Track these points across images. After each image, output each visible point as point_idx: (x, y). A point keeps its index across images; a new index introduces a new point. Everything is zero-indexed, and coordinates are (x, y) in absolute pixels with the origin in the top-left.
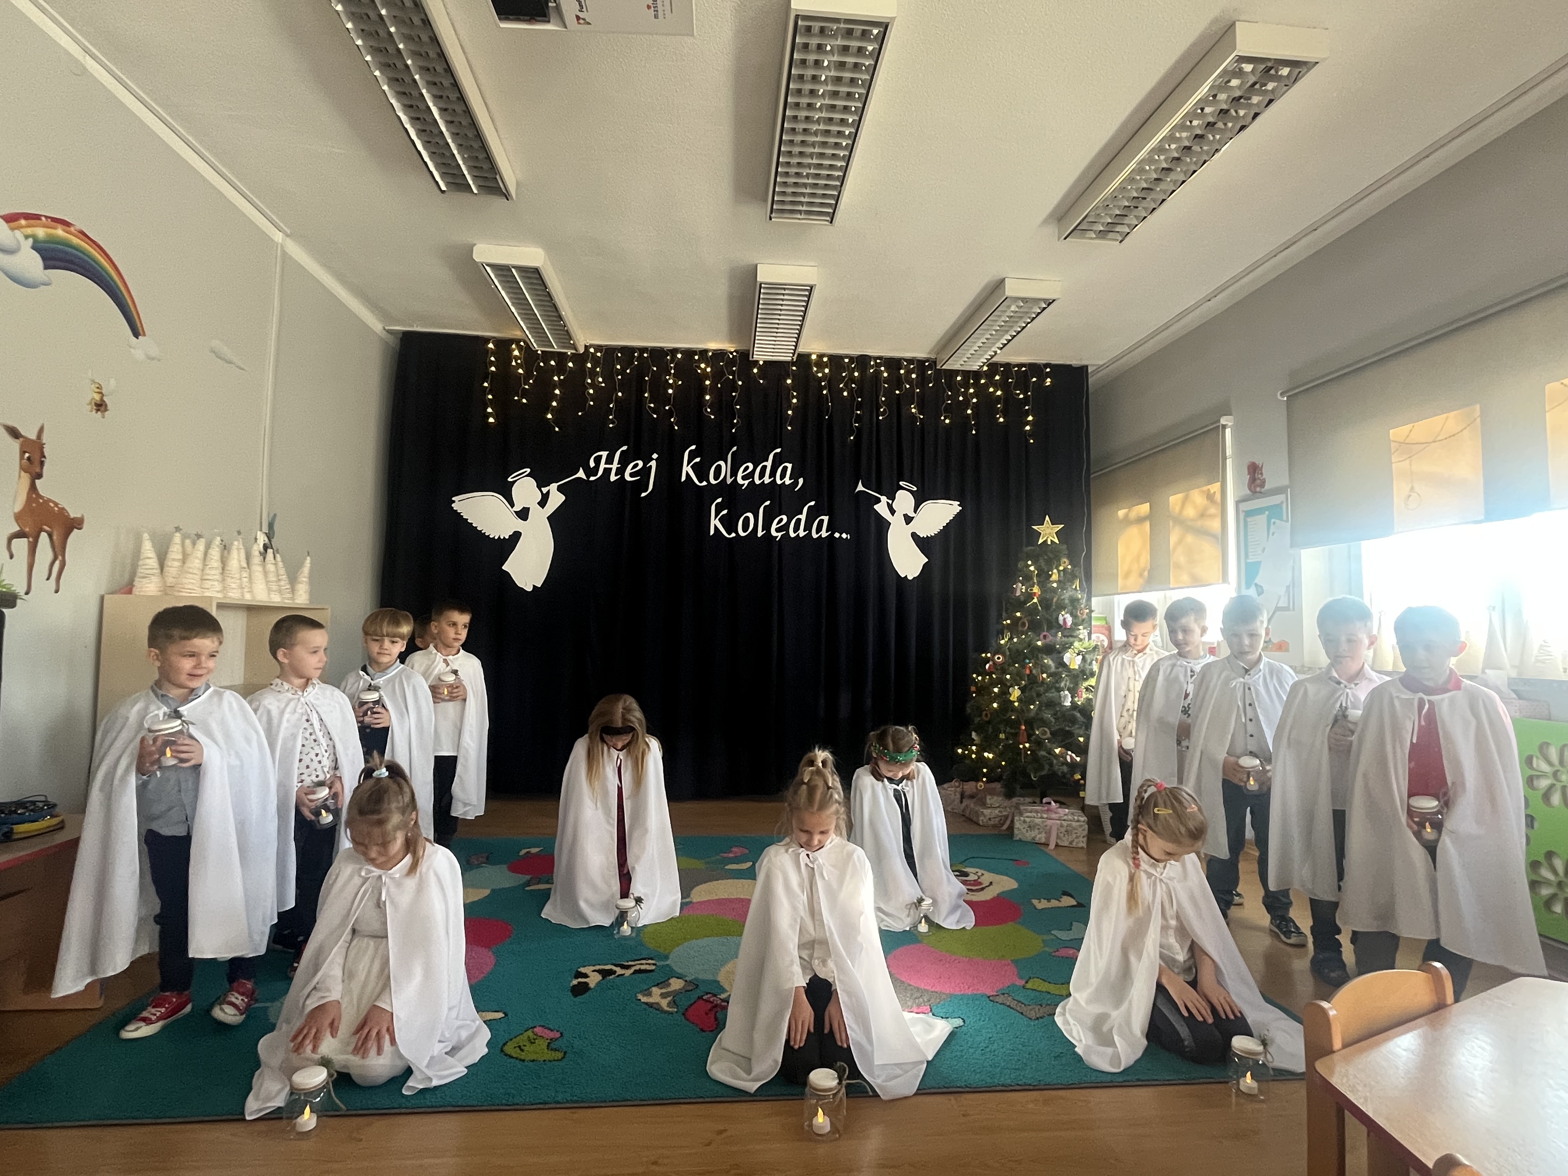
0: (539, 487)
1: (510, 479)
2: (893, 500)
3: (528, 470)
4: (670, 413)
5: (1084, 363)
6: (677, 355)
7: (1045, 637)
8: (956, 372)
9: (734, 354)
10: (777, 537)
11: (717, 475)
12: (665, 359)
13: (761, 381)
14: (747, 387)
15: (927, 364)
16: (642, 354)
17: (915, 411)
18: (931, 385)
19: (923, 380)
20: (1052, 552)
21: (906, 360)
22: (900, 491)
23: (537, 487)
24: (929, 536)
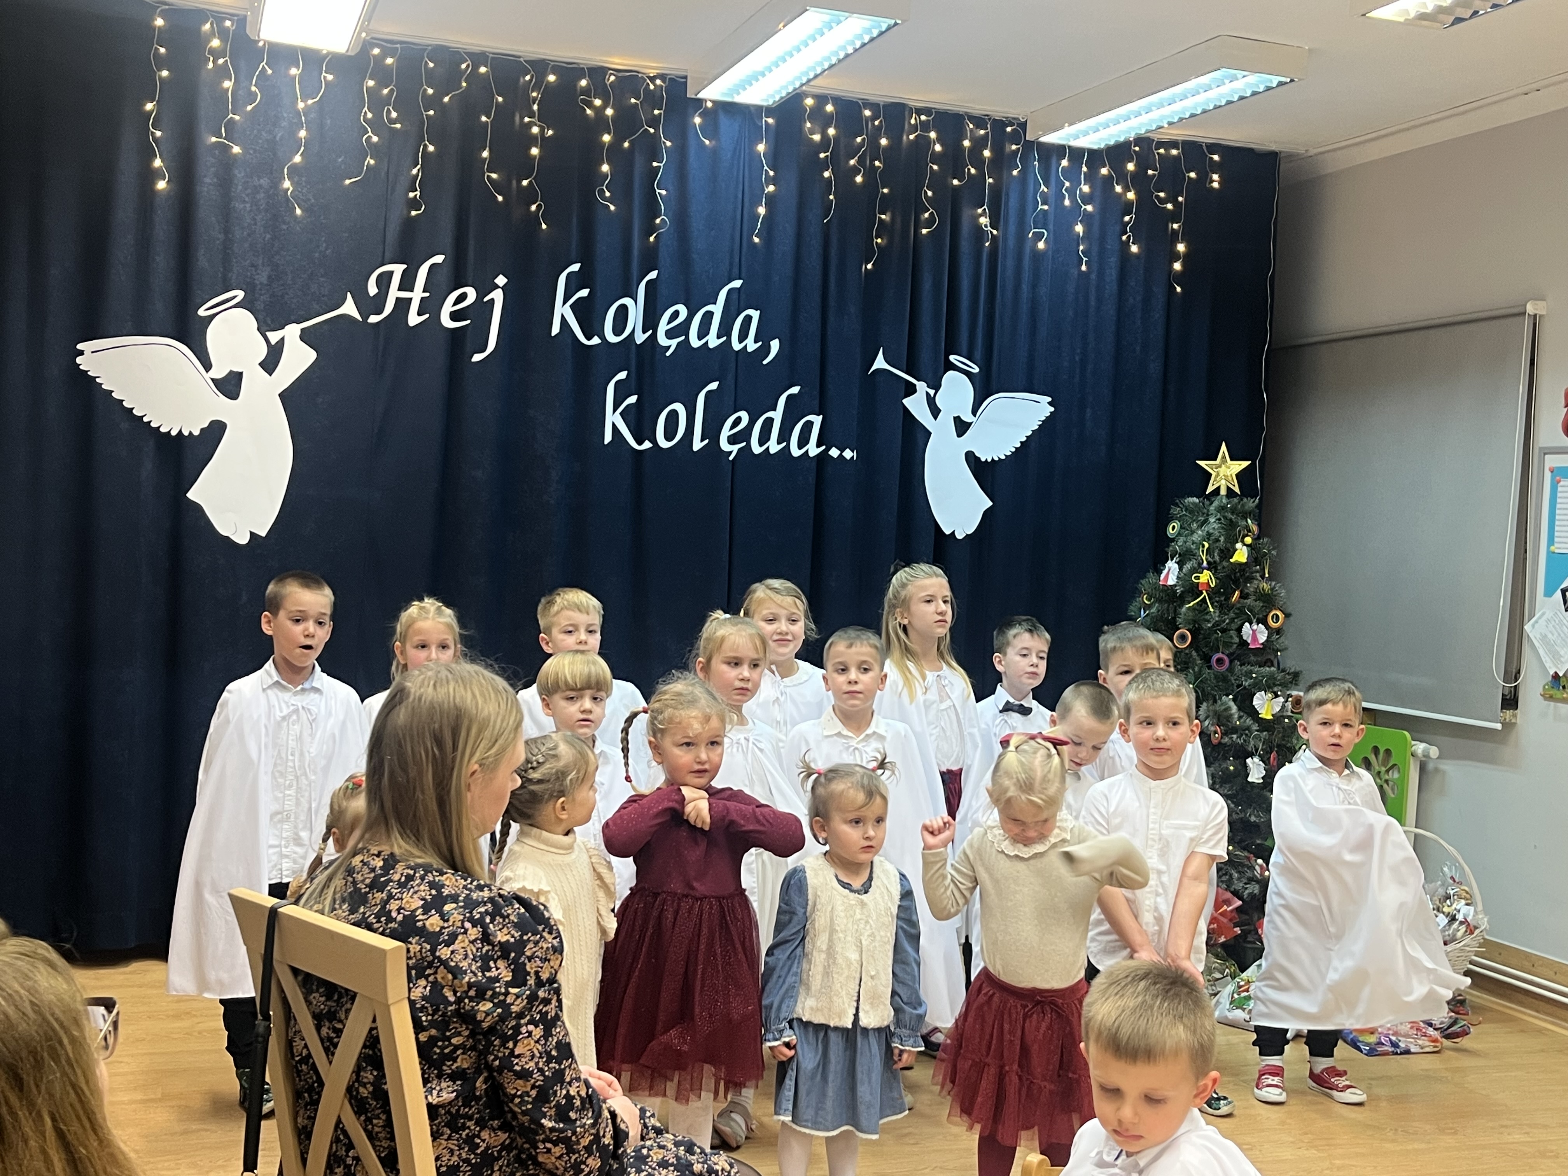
0: (262, 331)
1: (202, 312)
2: (937, 387)
3: (240, 294)
4: (529, 196)
5: (1273, 147)
6: (545, 75)
7: (1220, 661)
8: (1060, 150)
9: (658, 82)
10: (731, 452)
11: (620, 325)
12: (522, 80)
13: (707, 142)
14: (681, 152)
15: (1009, 129)
16: (476, 67)
17: (984, 221)
18: (1015, 173)
19: (1001, 162)
20: (1233, 511)
21: (972, 118)
22: (951, 374)
23: (258, 329)
24: (996, 459)
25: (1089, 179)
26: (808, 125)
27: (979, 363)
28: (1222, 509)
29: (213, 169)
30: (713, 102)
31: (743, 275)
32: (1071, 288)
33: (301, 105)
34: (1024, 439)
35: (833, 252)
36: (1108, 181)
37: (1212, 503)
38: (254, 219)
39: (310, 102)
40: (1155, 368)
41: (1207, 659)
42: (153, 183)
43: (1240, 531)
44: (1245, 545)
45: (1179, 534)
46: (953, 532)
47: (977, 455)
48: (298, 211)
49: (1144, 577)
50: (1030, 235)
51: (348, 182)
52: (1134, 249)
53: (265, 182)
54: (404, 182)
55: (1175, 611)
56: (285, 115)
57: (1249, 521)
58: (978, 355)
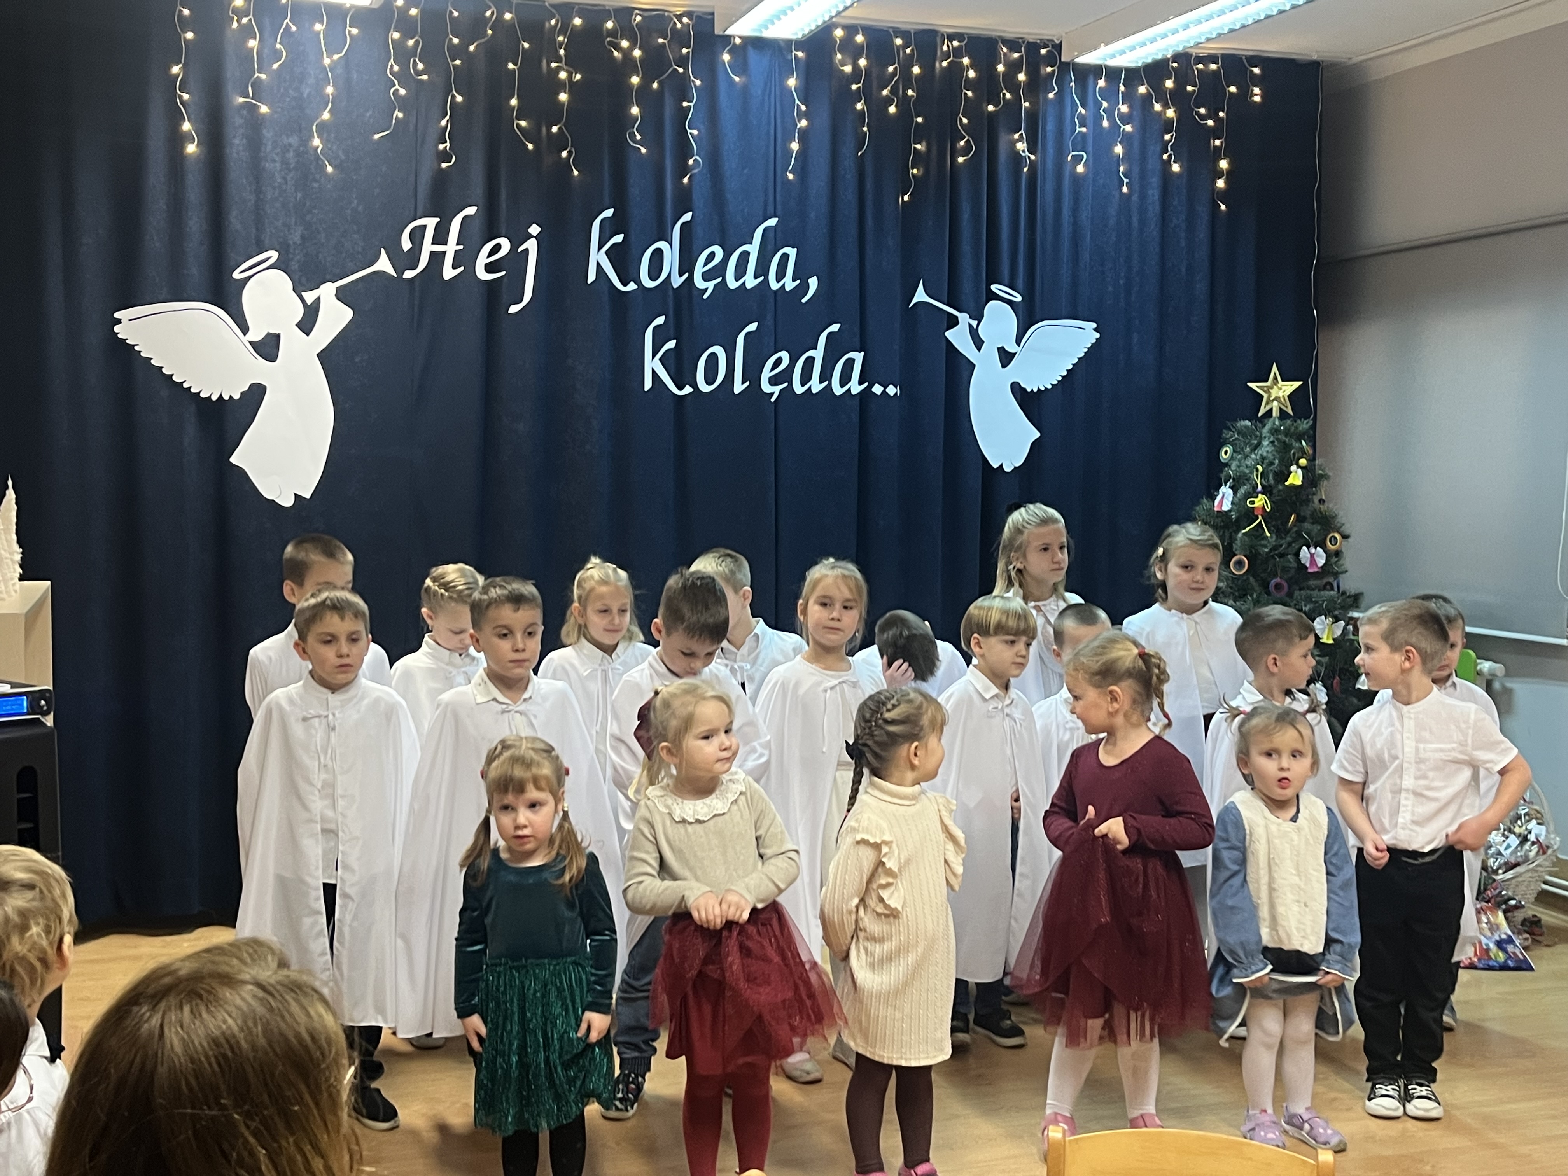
0: (298, 291)
1: (236, 275)
2: (979, 317)
3: (274, 255)
4: (559, 142)
5: (1315, 57)
6: (572, 19)
7: (1278, 587)
8: (1097, 71)
9: (685, 20)
10: (772, 394)
11: (655, 270)
12: (547, 25)
13: (737, 79)
14: (710, 92)
15: (1043, 51)
16: (500, 14)
17: (1021, 146)
18: (1051, 95)
19: (1036, 85)
20: (1287, 433)
21: (1006, 42)
22: (993, 302)
23: (294, 290)
24: (1043, 388)
25: (1128, 98)
26: (839, 56)
27: (1021, 291)
28: (1275, 431)
29: (241, 131)
30: (740, 37)
31: (778, 213)
32: (1113, 211)
33: (327, 61)
34: (1070, 367)
35: (869, 185)
36: (1147, 100)
37: (1264, 426)
38: (285, 178)
39: (336, 57)
40: (1201, 287)
41: (1265, 585)
42: (182, 148)
43: (1294, 454)
44: (1299, 466)
45: (1232, 458)
46: (1001, 466)
47: (1023, 385)
48: (330, 169)
49: (1198, 503)
50: (1069, 158)
51: (377, 136)
52: (1176, 168)
53: (294, 140)
54: (433, 135)
55: (1231, 537)
56: (312, 73)
57: (1303, 442)
58: (1020, 282)
